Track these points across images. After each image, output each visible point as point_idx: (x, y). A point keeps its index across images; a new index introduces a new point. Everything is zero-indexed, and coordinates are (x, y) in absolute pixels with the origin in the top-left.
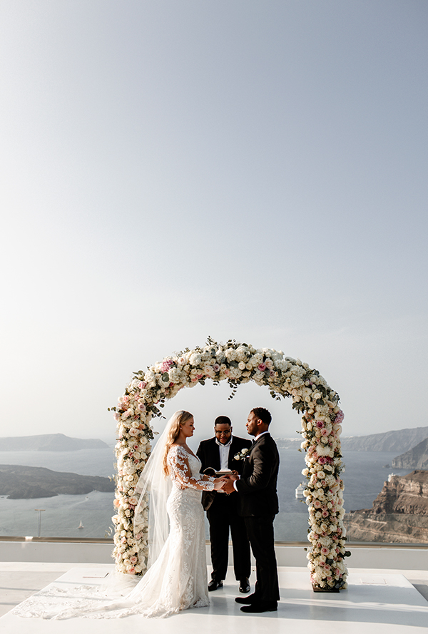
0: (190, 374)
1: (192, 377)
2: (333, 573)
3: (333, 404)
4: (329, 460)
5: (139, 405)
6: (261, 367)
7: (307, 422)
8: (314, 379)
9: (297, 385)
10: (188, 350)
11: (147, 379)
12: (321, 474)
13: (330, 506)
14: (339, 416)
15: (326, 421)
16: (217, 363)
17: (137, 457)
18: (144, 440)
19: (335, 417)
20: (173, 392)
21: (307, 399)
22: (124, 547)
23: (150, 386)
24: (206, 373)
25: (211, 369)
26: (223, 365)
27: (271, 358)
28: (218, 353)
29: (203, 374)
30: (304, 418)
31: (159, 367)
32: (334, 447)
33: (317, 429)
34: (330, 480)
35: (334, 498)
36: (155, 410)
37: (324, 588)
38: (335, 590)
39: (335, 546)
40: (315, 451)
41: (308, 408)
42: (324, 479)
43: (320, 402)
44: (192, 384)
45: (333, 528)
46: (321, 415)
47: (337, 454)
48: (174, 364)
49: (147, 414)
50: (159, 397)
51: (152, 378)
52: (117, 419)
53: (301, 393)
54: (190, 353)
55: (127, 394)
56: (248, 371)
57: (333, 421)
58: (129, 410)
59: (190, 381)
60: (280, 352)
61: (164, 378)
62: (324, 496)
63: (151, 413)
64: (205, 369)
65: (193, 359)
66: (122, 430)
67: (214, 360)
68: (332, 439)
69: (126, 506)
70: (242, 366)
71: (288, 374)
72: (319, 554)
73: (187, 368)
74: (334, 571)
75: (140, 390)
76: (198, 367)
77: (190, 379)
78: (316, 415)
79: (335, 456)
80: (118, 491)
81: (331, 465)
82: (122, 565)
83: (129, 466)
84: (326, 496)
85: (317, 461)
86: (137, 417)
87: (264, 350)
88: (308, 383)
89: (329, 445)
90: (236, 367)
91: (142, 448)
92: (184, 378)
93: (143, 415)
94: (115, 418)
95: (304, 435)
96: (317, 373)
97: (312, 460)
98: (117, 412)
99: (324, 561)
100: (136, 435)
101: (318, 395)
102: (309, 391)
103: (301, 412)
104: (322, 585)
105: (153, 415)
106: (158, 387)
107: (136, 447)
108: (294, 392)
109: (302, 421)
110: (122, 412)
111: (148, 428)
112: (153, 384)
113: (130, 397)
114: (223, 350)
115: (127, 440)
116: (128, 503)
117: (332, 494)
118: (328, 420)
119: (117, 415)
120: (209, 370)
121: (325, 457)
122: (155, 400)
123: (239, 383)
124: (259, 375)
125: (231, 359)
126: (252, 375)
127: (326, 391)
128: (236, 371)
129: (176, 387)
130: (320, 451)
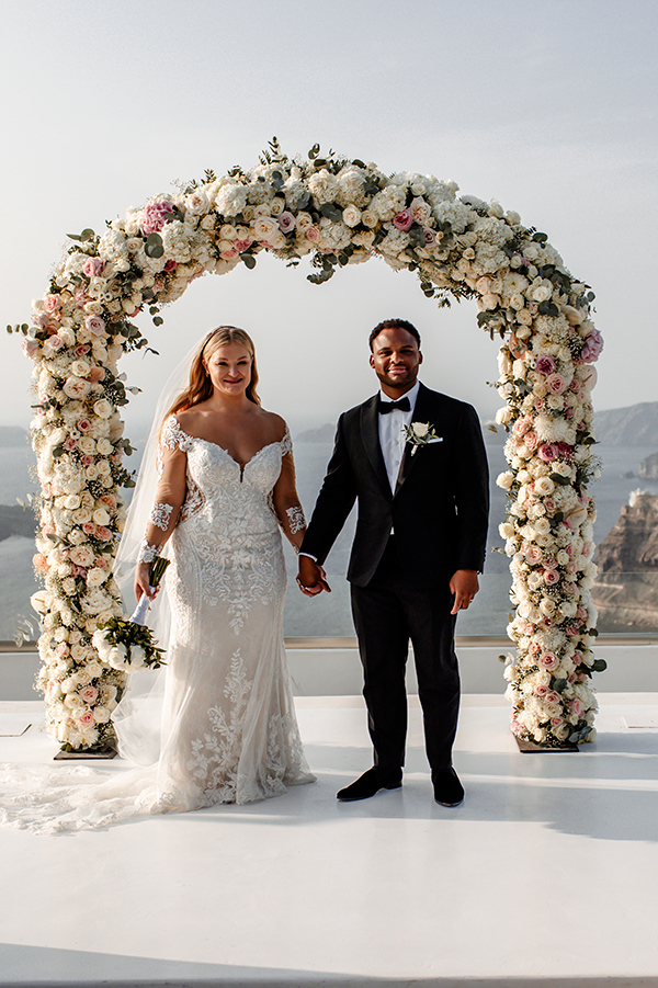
0: (217, 238)
1: (225, 247)
2: (565, 711)
3: (579, 315)
4: (564, 449)
5: (87, 320)
6: (400, 220)
7: (512, 358)
8: (532, 250)
9: (490, 266)
10: (210, 177)
11: (105, 251)
12: (544, 485)
13: (563, 558)
14: (591, 343)
15: (560, 355)
16: (287, 209)
17: (88, 449)
18: (103, 408)
19: (583, 346)
20: (175, 285)
21: (515, 301)
22: (64, 666)
23: (115, 269)
24: (258, 235)
25: (274, 225)
26: (303, 216)
27: (425, 198)
28: (290, 182)
29: (252, 239)
30: (506, 349)
31: (137, 220)
32: (578, 420)
33: (536, 376)
34: (567, 497)
35: (574, 541)
36: (133, 334)
37: (543, 745)
38: (569, 746)
39: (571, 649)
40: (531, 429)
41: (517, 325)
42: (549, 496)
43: (548, 309)
44: (223, 264)
45: (568, 610)
46: (550, 338)
47: (584, 437)
48: (174, 212)
49: (110, 341)
50: (137, 299)
51: (119, 248)
52: (31, 354)
53: (499, 286)
54: (217, 182)
55: (55, 290)
56: (367, 229)
57: (577, 356)
58: (62, 332)
59: (217, 256)
60: (447, 182)
61: (150, 248)
62: (550, 537)
63: (120, 339)
64: (256, 224)
65: (224, 198)
66: (44, 383)
67: (280, 203)
68: (573, 400)
69: (64, 570)
70: (351, 216)
71: (470, 237)
72: (535, 668)
73: (209, 222)
74: (567, 705)
75: (88, 280)
76: (241, 221)
77: (218, 252)
78: (536, 341)
79: (579, 442)
80: (44, 533)
81: (569, 463)
82: (60, 706)
83: (68, 472)
84: (556, 536)
85: (536, 453)
86: (83, 350)
87: (410, 176)
88: (517, 261)
89: (565, 414)
90: (338, 220)
91: (100, 427)
92: (204, 249)
93: (99, 345)
94: (26, 352)
95: (503, 393)
96: (538, 237)
97: (522, 451)
98: (31, 338)
99: (546, 683)
100: (82, 395)
101: (542, 291)
102: (521, 281)
103: (497, 335)
104: (539, 735)
105: (124, 345)
106: (136, 272)
107: (84, 426)
108: (482, 286)
109: (501, 357)
110: (43, 336)
111: (112, 378)
112: (122, 265)
113: (65, 299)
114: (304, 176)
115: (59, 408)
116: (70, 562)
117: (569, 531)
118: (564, 354)
119: (30, 345)
120: (266, 229)
121: (556, 443)
122: (129, 307)
123: (344, 262)
124: (397, 240)
125: (323, 198)
126: (378, 241)
127: (562, 281)
128: (336, 230)
129: (183, 272)
130: (543, 429)
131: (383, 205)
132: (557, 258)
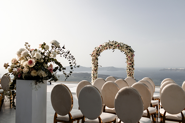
4: (130, 64)
5: (95, 54)
7: (127, 57)
9: (125, 49)
12: (129, 67)
13: (130, 73)
16: (109, 45)
19: (132, 55)
21: (127, 52)
26: (111, 46)
27: (120, 44)
28: (110, 43)
31: (99, 46)
34: (131, 68)
41: (127, 54)
43: (129, 52)
46: (129, 55)
47: (133, 63)
48: (102, 46)
51: (97, 48)
52: (91, 56)
53: (125, 51)
55: (93, 52)
56: (115, 47)
57: (132, 56)
58: (93, 55)
59: (105, 49)
60: (122, 43)
61: (99, 48)
66: (92, 58)
69: (93, 72)
71: (123, 47)
73: (104, 46)
75: (95, 51)
76: (106, 46)
83: (93, 65)
85: (128, 64)
86: (95, 56)
87: (119, 42)
88: (127, 49)
89: (131, 61)
90: (113, 46)
91: (96, 62)
92: (103, 48)
93: (96, 56)
95: (126, 59)
96: (130, 47)
100: (95, 59)
105: (98, 56)
106: (98, 50)
111: (97, 58)
112: (97, 50)
115: (93, 60)
120: (108, 47)
124: (117, 47)
125: (112, 44)
127: (131, 50)
129: (102, 50)
130: (129, 62)
131: (117, 45)
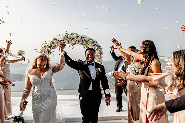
3: (101, 50)
5: (46, 51)
6: (81, 40)
8: (95, 43)
9: (91, 45)
10: (60, 35)
11: (48, 44)
14: (102, 53)
25: (67, 41)
26: (70, 40)
27: (84, 38)
28: (68, 36)
29: (64, 42)
31: (52, 40)
32: (101, 62)
33: (96, 57)
36: (51, 53)
43: (97, 49)
48: (56, 39)
49: (48, 54)
50: (51, 49)
55: (42, 48)
58: (43, 53)
60: (86, 36)
61: (53, 43)
63: (50, 53)
67: (68, 38)
68: (100, 59)
71: (88, 42)
73: (60, 40)
75: (46, 47)
76: (63, 40)
87: (82, 35)
88: (94, 44)
89: (99, 61)
90: (74, 40)
92: (59, 43)
96: (96, 42)
102: (94, 47)
108: (90, 47)
112: (50, 45)
114: (70, 35)
118: (99, 55)
120: (66, 41)
123: (75, 44)
124: (80, 42)
125: (72, 38)
126: (78, 42)
127: (99, 47)
128: (74, 41)
129: (57, 46)
131: (79, 38)
132: (98, 44)
